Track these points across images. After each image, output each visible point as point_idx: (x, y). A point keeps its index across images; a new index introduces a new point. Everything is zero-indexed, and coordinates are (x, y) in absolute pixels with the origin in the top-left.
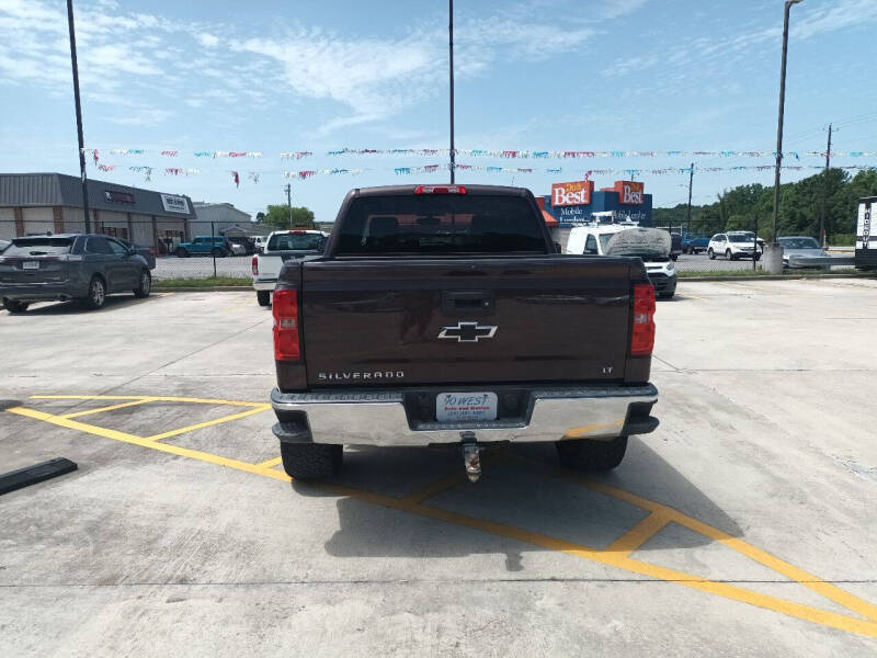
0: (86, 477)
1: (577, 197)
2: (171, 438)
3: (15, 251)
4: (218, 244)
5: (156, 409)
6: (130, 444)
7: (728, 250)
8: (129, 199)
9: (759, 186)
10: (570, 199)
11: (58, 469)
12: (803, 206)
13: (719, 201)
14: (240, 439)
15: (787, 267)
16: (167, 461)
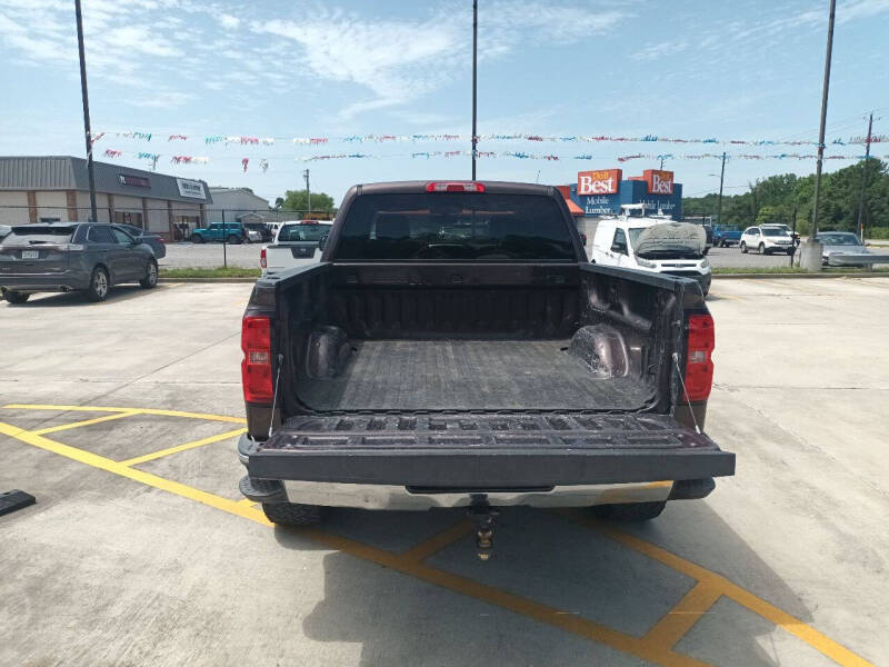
0: (42, 515)
1: (603, 186)
2: (147, 464)
3: (15, 240)
4: (233, 231)
5: (138, 425)
6: (101, 469)
7: (762, 244)
8: (143, 183)
9: (793, 176)
10: (597, 188)
11: (13, 504)
12: (839, 197)
13: (750, 191)
14: (224, 465)
15: (826, 264)
16: (139, 494)
